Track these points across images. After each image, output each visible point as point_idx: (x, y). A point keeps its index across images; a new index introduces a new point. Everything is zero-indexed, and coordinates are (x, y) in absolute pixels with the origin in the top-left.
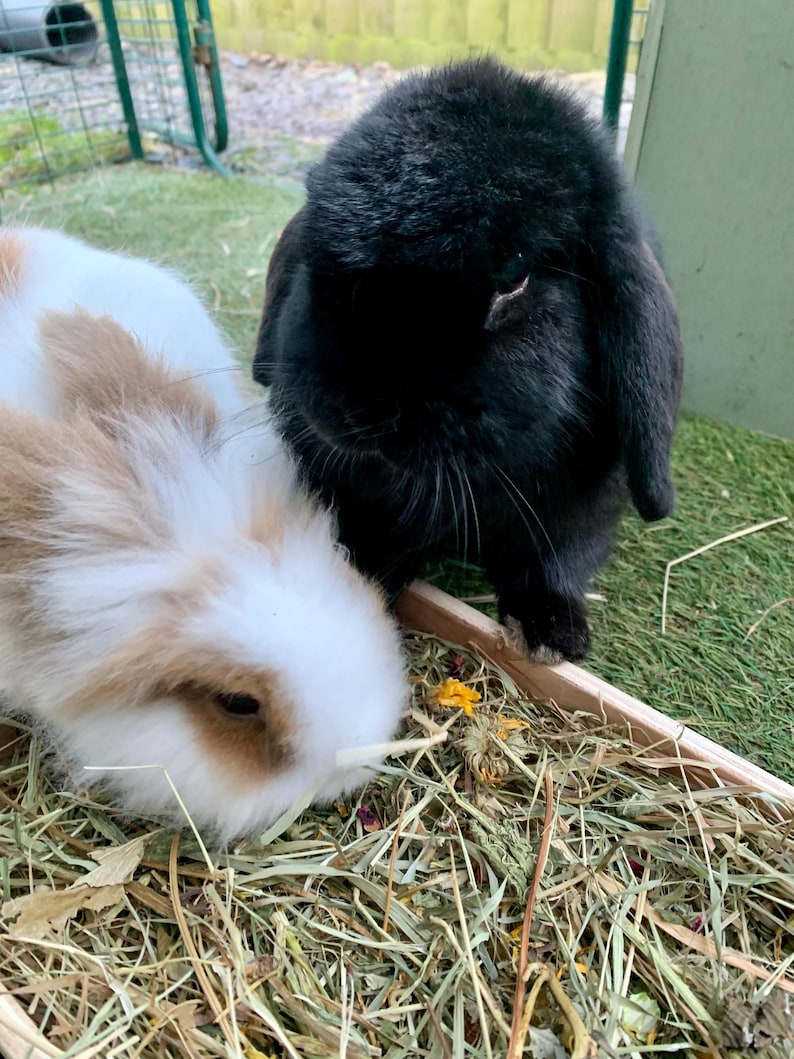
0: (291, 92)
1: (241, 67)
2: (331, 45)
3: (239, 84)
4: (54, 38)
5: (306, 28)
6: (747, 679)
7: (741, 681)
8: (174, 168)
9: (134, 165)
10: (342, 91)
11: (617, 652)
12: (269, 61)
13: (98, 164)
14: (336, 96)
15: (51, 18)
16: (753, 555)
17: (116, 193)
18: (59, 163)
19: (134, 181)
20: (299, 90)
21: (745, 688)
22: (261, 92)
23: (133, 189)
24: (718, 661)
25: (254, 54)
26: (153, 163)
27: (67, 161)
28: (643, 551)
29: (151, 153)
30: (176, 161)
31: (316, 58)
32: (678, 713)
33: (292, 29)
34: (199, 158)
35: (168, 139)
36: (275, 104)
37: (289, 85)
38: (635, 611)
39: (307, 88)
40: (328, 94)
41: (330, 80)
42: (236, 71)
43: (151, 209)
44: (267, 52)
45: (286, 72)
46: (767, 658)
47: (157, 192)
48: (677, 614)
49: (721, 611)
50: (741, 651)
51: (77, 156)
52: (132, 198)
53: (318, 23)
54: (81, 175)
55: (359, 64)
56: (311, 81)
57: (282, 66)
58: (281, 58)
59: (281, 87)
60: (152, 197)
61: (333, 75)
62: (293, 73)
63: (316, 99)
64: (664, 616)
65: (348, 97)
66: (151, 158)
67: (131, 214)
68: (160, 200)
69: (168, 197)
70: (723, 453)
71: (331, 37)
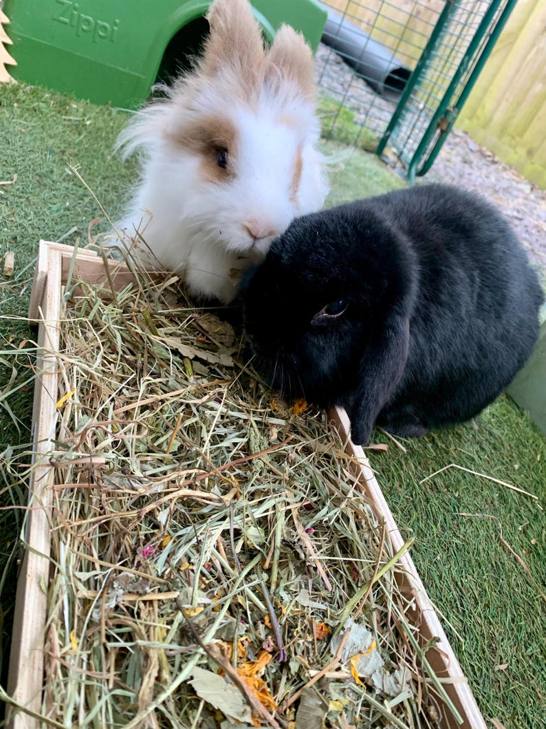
0: (487, 177)
1: (471, 150)
2: (529, 168)
3: (463, 158)
4: (389, 80)
5: (522, 152)
6: (439, 524)
7: (435, 524)
8: (391, 170)
9: (373, 156)
10: (515, 193)
11: (389, 471)
12: (489, 156)
13: (356, 145)
14: (509, 193)
15: (395, 72)
16: (501, 497)
17: (352, 162)
18: (339, 135)
19: (366, 162)
20: (493, 179)
21: (434, 527)
22: (471, 167)
23: (362, 165)
24: (434, 511)
25: (484, 149)
26: (383, 161)
27: (343, 135)
28: (447, 453)
29: (387, 157)
30: (394, 167)
31: (515, 169)
32: (393, 510)
33: (514, 148)
34: (406, 173)
35: (399, 156)
36: (473, 177)
37: (489, 173)
38: (416, 468)
39: (498, 180)
40: (506, 190)
41: (514, 184)
42: (467, 150)
43: (362, 179)
44: (492, 152)
45: (493, 167)
46: (459, 529)
47: (372, 174)
48: (435, 484)
49: (459, 499)
50: (449, 518)
51: (350, 136)
52: (357, 169)
53: (530, 153)
54: (344, 145)
55: (537, 186)
56: (503, 178)
57: (494, 162)
58: (497, 159)
59: (484, 171)
60: (367, 174)
61: (518, 183)
62: (497, 169)
63: (497, 188)
64: (427, 478)
65: (517, 197)
66: (385, 159)
67: (351, 175)
68: (370, 178)
69: (376, 179)
70: (536, 455)
71: (532, 163)
